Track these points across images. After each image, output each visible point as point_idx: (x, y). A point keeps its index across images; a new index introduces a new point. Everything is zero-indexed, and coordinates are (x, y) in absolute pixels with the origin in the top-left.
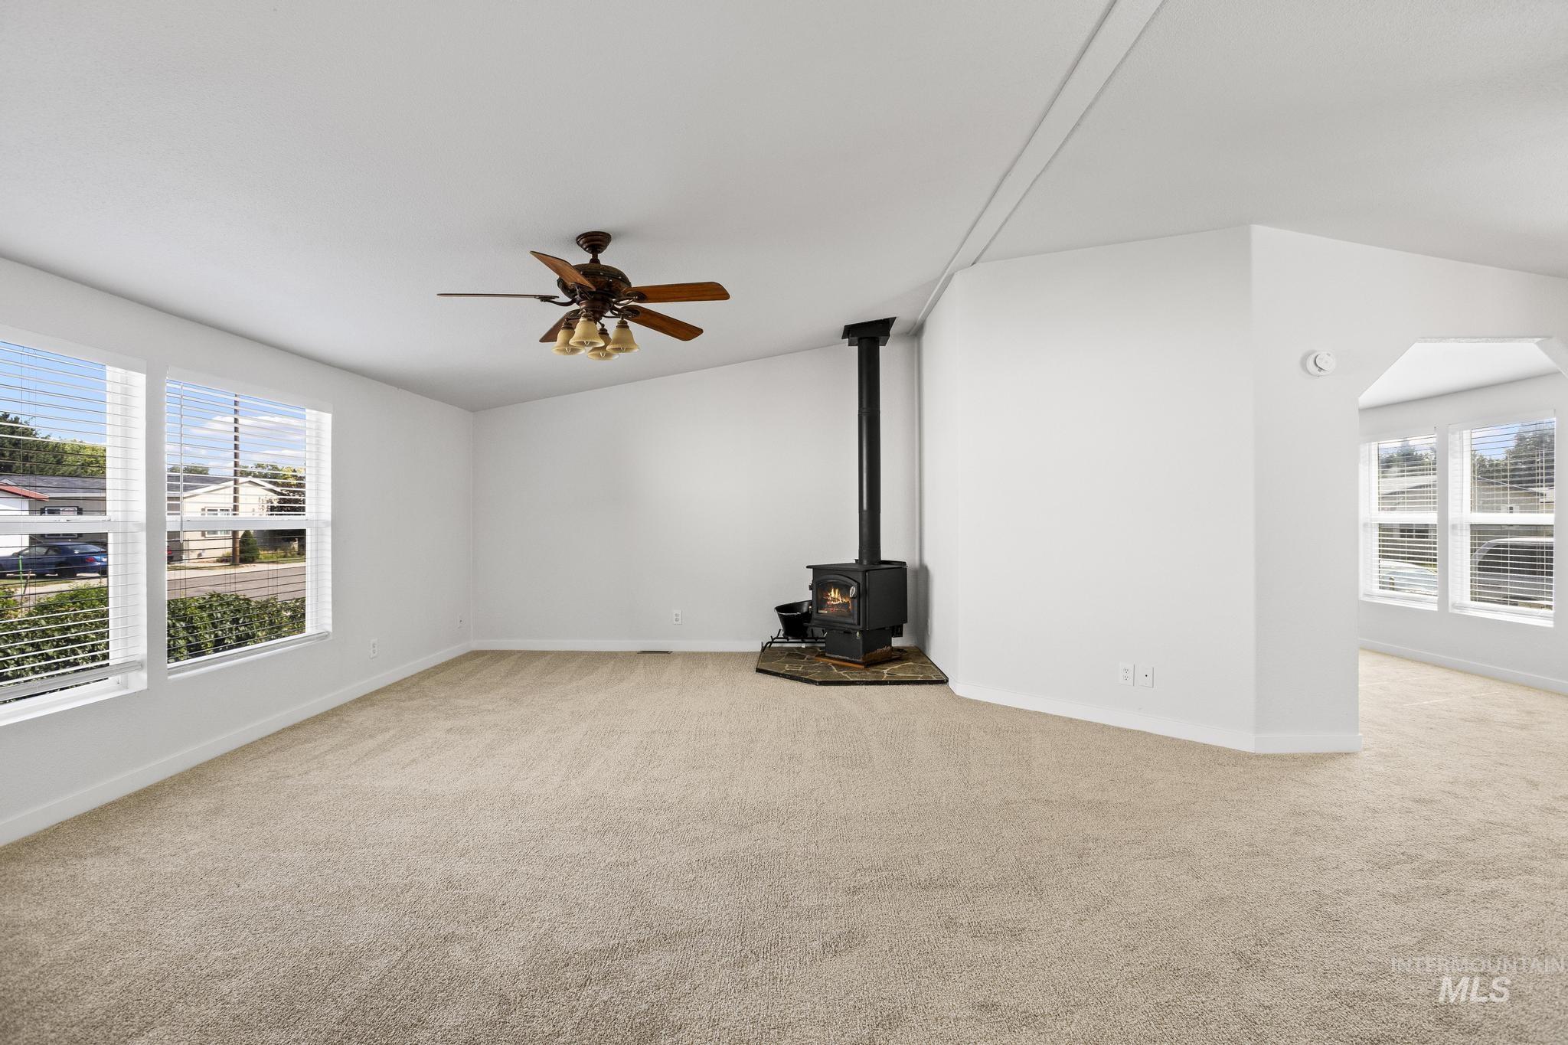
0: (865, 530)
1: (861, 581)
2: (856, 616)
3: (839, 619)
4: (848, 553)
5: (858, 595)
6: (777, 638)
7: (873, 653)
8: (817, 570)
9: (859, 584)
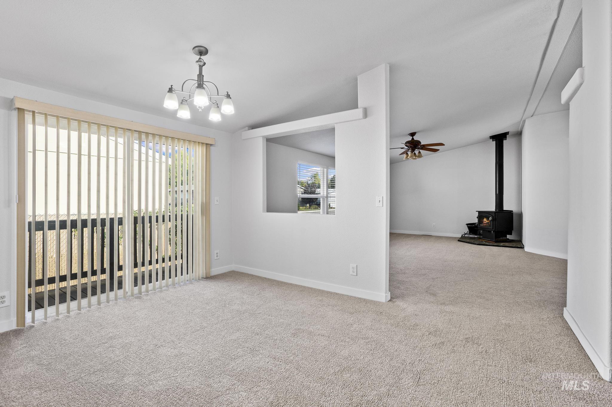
0: (497, 200)
1: (494, 216)
2: (492, 227)
3: (487, 227)
4: (492, 208)
5: (493, 220)
6: (467, 233)
7: (499, 239)
8: (480, 212)
9: (493, 217)
